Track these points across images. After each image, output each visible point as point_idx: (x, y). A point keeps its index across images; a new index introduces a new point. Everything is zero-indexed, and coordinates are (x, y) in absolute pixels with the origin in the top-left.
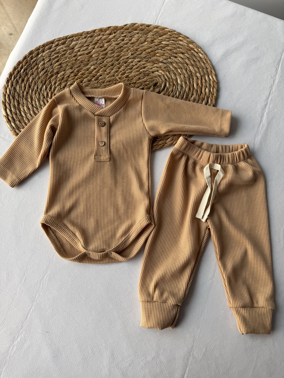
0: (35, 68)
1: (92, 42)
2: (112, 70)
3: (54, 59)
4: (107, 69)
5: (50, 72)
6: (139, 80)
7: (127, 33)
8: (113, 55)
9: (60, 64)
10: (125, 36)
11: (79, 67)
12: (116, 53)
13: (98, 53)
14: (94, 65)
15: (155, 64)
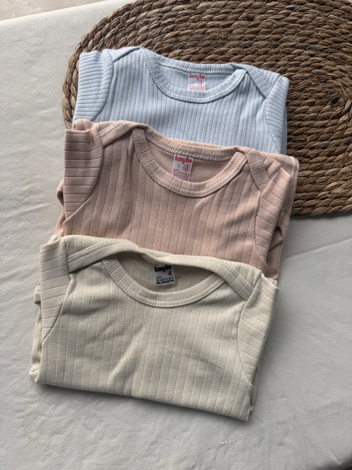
0: (131, 35)
1: (234, 9)
2: (265, 61)
3: (165, 25)
4: (255, 58)
5: (156, 46)
6: (309, 87)
7: (296, 4)
8: (268, 36)
9: (176, 36)
10: (292, 9)
11: (208, 47)
12: (273, 34)
13: (244, 29)
14: (234, 47)
15: (339, 65)
